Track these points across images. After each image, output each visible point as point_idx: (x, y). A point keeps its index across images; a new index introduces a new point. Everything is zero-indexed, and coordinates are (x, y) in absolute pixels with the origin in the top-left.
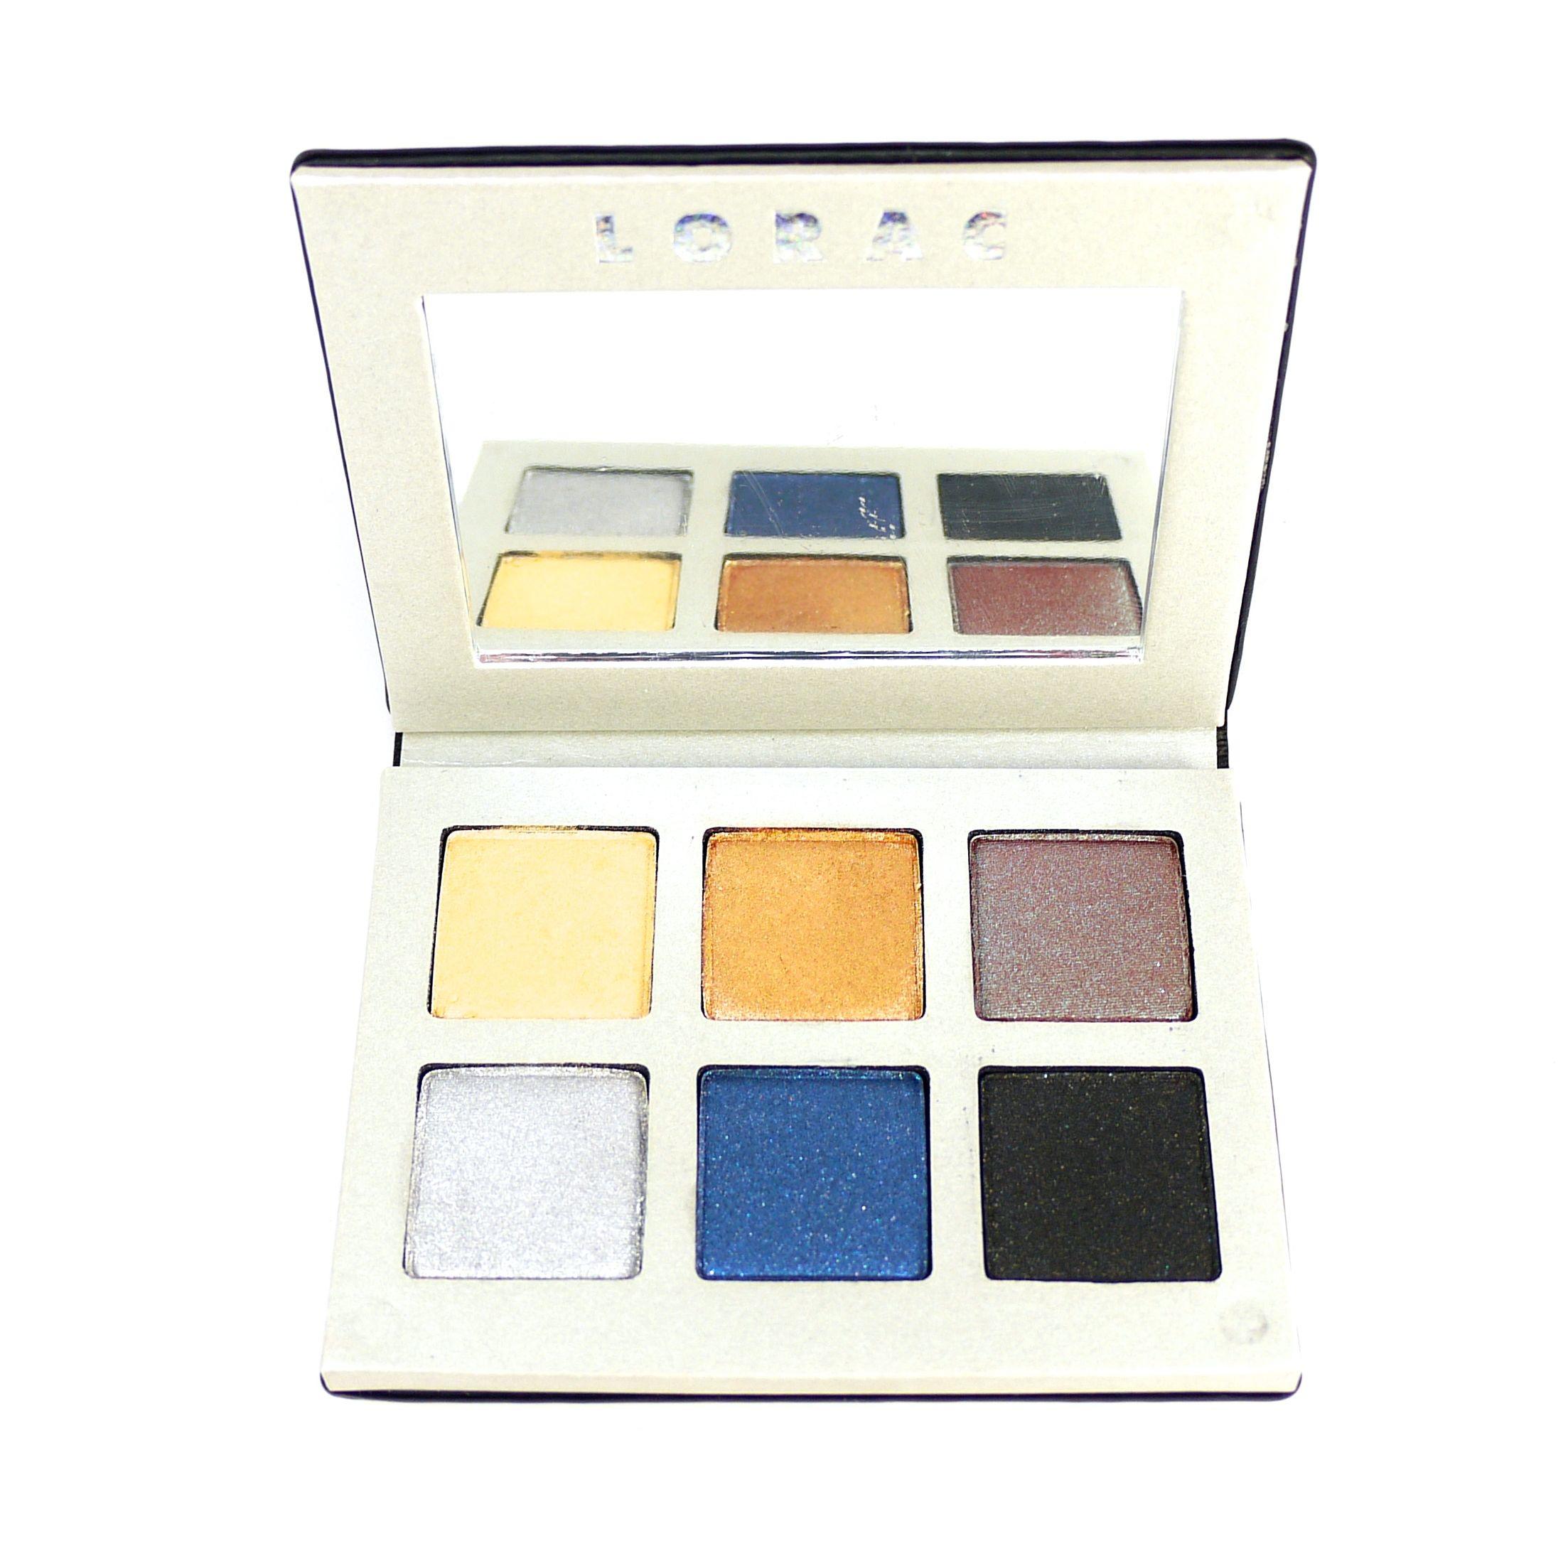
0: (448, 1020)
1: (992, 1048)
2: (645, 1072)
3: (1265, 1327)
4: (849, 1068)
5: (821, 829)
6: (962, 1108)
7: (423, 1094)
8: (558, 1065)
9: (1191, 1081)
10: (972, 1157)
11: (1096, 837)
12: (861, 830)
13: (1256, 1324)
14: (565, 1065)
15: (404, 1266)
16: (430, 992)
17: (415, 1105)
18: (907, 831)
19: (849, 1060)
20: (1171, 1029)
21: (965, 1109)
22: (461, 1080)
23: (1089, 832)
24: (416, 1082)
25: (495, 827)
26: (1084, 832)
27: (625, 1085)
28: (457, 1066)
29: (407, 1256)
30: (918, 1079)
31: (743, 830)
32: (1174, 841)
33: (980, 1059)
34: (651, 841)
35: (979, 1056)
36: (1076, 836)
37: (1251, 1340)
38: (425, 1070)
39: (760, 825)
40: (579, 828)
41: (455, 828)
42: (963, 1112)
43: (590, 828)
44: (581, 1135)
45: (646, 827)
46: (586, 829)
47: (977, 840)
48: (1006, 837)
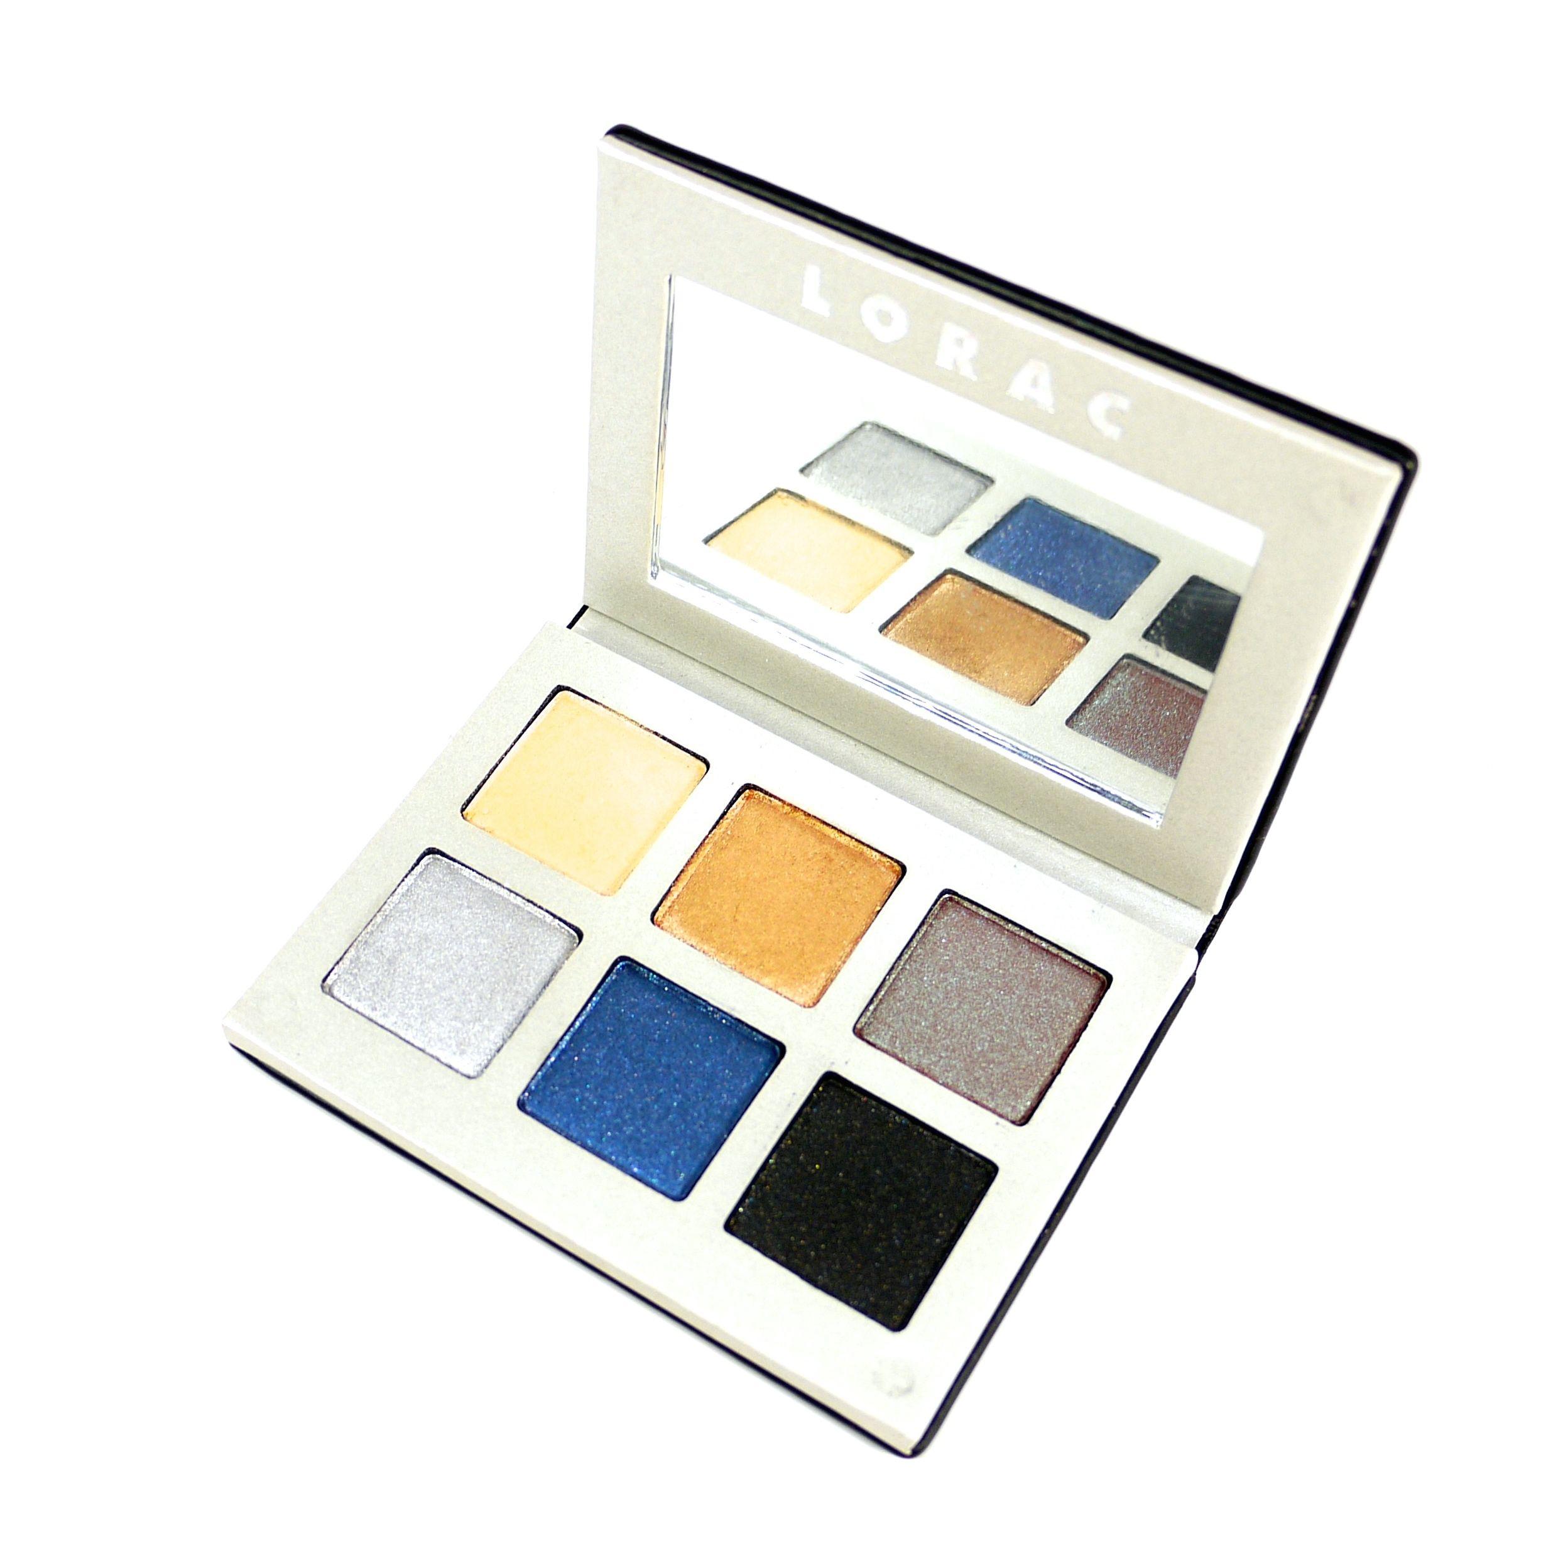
0: (470, 824)
1: (847, 1060)
2: (580, 935)
3: (909, 1390)
4: (731, 1016)
5: (834, 828)
6: (793, 1092)
7: (418, 869)
8: (524, 898)
9: (986, 1171)
10: (774, 1132)
11: (1044, 945)
12: (863, 843)
13: (904, 1385)
14: (528, 901)
15: (324, 980)
16: (472, 798)
17: (407, 872)
18: (897, 862)
19: (733, 1010)
20: (997, 1124)
21: (794, 1094)
22: (452, 872)
23: (1041, 938)
24: (417, 856)
25: (596, 702)
26: (1037, 936)
27: (560, 939)
28: (454, 860)
29: (332, 974)
30: (776, 1051)
31: (775, 797)
32: (1105, 980)
33: (833, 1063)
34: (703, 769)
35: (832, 1061)
36: (1029, 937)
37: (890, 1394)
38: (431, 851)
39: (788, 800)
40: (656, 734)
41: (568, 689)
42: (791, 1095)
43: (664, 738)
44: (506, 957)
45: (704, 758)
46: (661, 738)
47: (949, 899)
48: (974, 908)
